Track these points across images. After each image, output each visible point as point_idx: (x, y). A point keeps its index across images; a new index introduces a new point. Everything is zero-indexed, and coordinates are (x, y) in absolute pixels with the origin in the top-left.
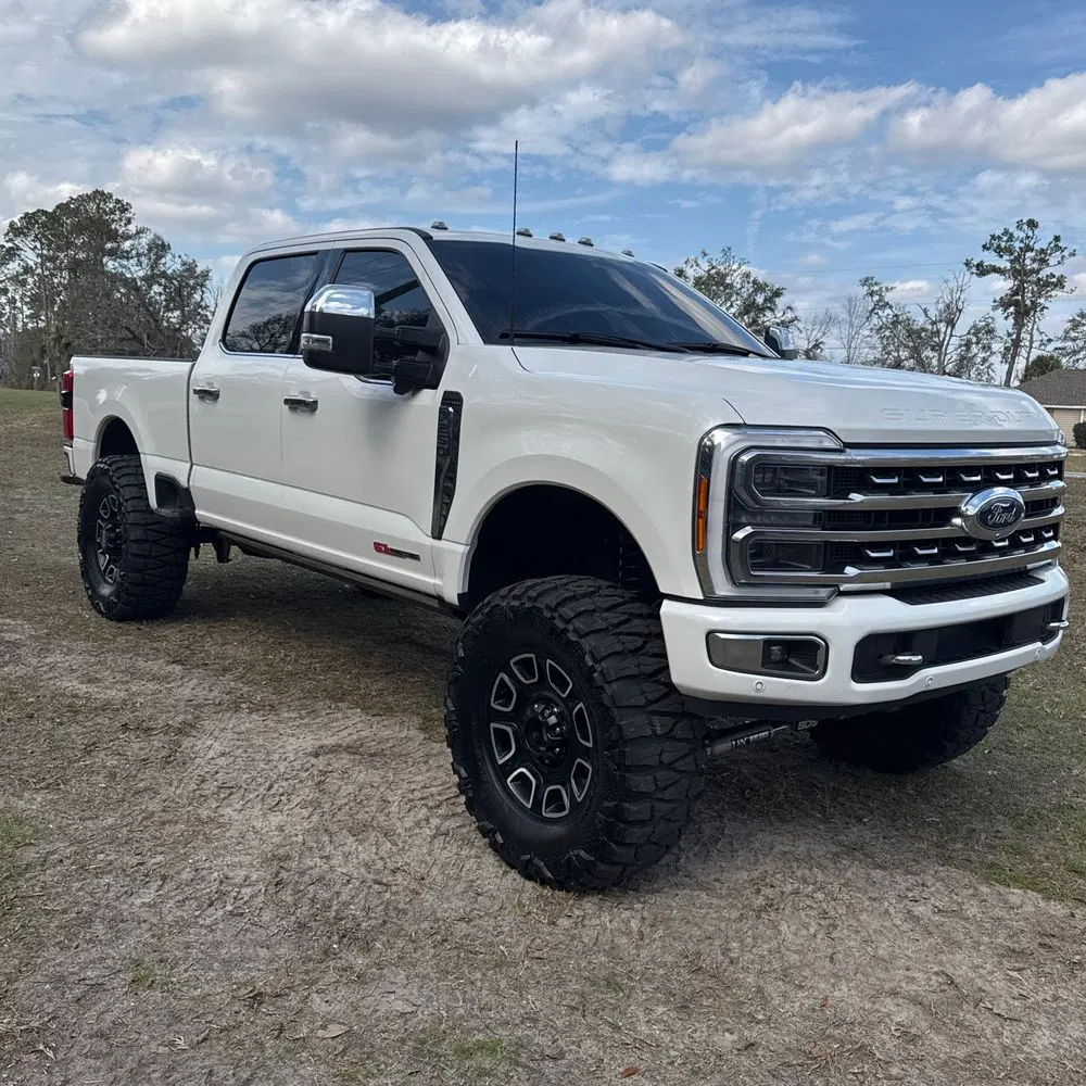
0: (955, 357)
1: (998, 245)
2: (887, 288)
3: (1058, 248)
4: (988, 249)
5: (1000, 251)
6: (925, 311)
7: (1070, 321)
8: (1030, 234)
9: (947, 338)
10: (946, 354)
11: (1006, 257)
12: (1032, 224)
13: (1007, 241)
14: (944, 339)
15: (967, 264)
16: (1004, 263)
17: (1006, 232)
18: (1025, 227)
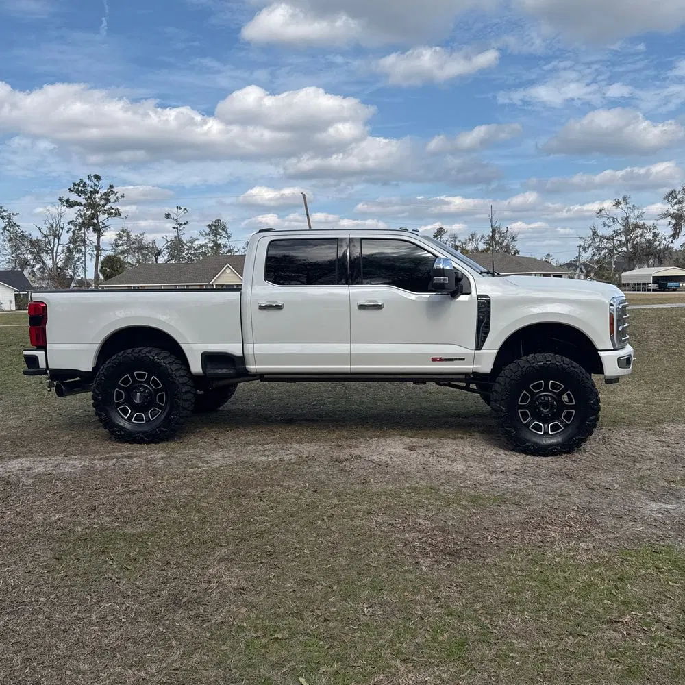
0: (62, 257)
1: (78, 188)
2: (13, 214)
3: (113, 192)
4: (72, 191)
5: (79, 193)
6: (40, 229)
7: (117, 234)
8: (97, 183)
9: (56, 246)
10: (57, 256)
11: (83, 196)
12: (97, 178)
13: (82, 187)
14: (54, 246)
15: (61, 200)
16: (82, 200)
17: (81, 181)
18: (93, 179)
